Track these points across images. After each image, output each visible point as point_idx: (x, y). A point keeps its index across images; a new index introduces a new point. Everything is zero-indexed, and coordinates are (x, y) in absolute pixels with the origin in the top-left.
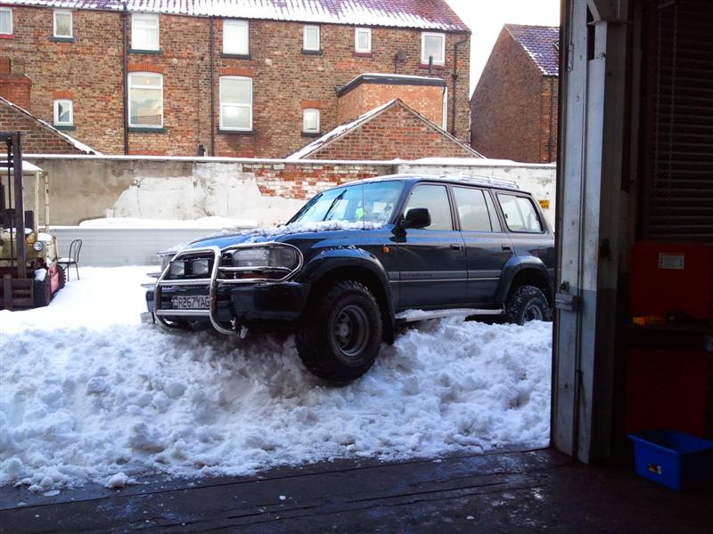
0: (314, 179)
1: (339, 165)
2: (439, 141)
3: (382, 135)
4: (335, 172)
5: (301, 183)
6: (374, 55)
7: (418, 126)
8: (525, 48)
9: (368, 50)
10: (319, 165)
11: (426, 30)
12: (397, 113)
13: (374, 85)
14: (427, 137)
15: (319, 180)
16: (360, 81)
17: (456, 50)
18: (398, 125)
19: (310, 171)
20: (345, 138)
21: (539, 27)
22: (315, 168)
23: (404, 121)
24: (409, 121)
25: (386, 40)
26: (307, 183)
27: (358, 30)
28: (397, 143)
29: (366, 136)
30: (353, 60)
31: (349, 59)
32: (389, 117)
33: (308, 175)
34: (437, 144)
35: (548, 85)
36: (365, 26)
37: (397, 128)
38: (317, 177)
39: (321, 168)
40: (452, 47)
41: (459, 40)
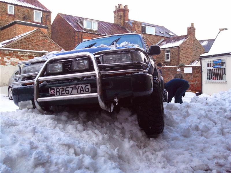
0: (9, 57)
1: (20, 51)
2: (54, 46)
3: (32, 42)
4: (19, 54)
5: (4, 58)
6: (15, 16)
7: (47, 40)
8: (67, 21)
9: (13, 13)
10: (12, 50)
11: (35, 9)
12: (38, 34)
13: (20, 25)
14: (50, 44)
15: (12, 57)
16: (15, 23)
17: (46, 18)
18: (39, 39)
19: (8, 53)
20: (17, 42)
21: (70, 15)
22: (10, 52)
23: (41, 37)
24: (43, 37)
25: (20, 11)
26: (6, 58)
27: (9, 5)
28: (38, 46)
29: (26, 42)
30: (7, 16)
31: (5, 16)
32: (36, 35)
33: (7, 55)
34: (54, 47)
35: (77, 34)
36: (12, 4)
37: (39, 40)
38: (11, 56)
39: (12, 52)
40: (45, 17)
41: (47, 14)
